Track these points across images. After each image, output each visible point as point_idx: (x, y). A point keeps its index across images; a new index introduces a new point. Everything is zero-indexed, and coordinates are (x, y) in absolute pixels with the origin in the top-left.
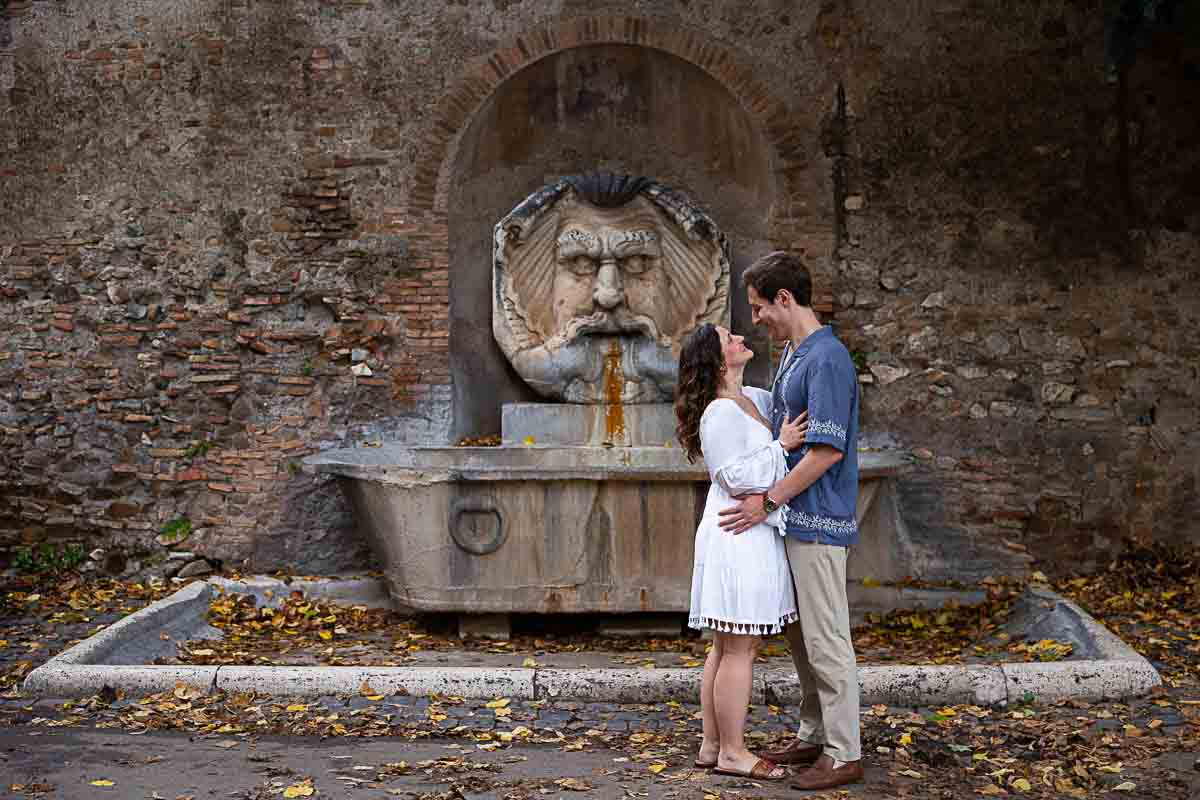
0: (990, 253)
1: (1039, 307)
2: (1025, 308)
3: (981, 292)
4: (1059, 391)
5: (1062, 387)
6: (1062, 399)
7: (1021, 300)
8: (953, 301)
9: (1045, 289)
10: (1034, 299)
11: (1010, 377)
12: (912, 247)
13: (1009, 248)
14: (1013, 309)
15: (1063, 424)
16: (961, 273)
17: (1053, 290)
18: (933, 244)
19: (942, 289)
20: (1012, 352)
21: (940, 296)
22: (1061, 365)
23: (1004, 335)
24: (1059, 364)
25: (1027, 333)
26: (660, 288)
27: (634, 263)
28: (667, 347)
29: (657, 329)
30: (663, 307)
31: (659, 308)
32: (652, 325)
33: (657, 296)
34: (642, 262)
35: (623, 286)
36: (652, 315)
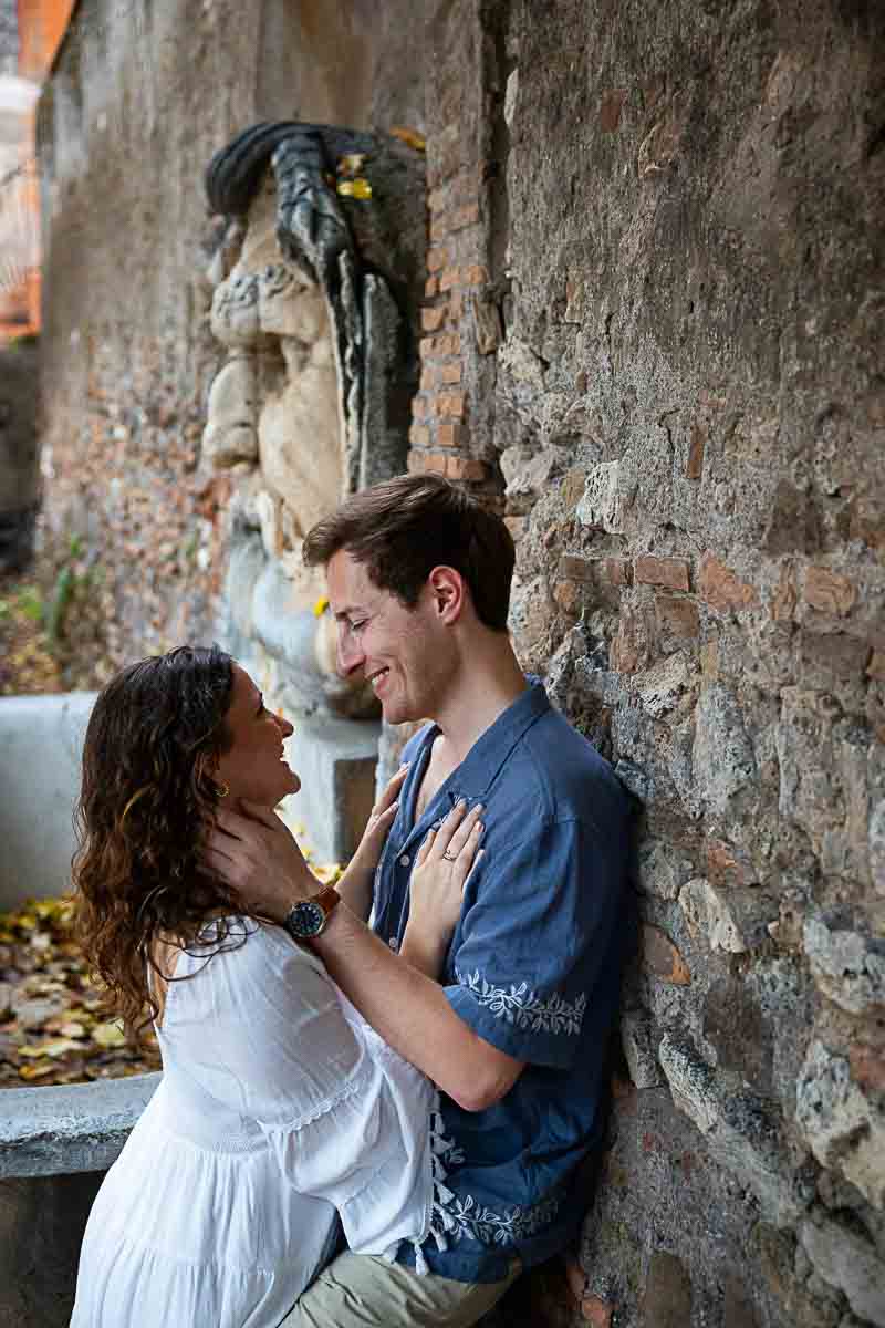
1: (852, 578)
2: (804, 572)
3: (694, 471)
7: (794, 523)
8: (634, 501)
10: (848, 528)
14: (766, 577)
16: (662, 369)
19: (620, 445)
21: (613, 477)
22: (865, 972)
23: (739, 710)
24: (858, 959)
25: (796, 721)
26: (299, 423)
27: (290, 355)
28: (291, 579)
29: (279, 529)
30: (314, 472)
31: (301, 476)
32: (269, 515)
33: (290, 443)
34: (301, 353)
35: (257, 416)
36: (283, 490)
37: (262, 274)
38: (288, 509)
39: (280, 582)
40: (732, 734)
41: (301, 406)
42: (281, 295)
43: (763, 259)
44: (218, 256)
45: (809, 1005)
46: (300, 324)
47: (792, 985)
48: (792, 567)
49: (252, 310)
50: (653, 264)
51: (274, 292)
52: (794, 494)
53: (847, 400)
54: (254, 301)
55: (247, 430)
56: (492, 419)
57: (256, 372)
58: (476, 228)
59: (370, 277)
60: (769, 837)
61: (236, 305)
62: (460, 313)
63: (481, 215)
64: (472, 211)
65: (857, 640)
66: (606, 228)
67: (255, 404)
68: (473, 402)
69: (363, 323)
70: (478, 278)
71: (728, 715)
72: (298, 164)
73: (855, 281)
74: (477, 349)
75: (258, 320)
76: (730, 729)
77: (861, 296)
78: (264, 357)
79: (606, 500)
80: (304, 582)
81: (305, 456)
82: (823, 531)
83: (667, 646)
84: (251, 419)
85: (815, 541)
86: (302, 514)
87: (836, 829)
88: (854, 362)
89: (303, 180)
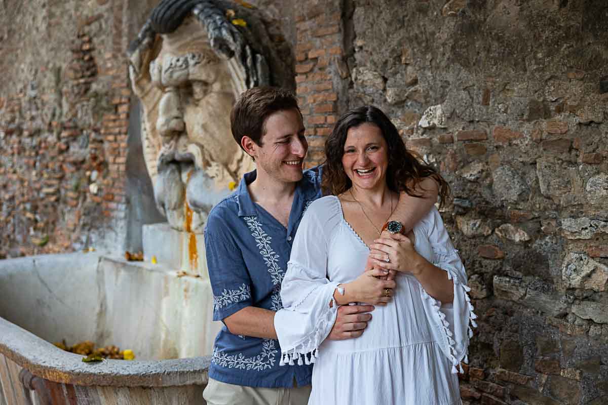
0: (499, 39)
1: (566, 122)
2: (544, 124)
3: (486, 102)
4: (586, 270)
5: (593, 264)
6: (591, 284)
7: (538, 111)
8: (452, 116)
9: (573, 89)
10: (559, 110)
11: (517, 238)
12: (410, 40)
13: (522, 25)
14: (527, 128)
15: (593, 330)
16: (464, 73)
17: (586, 92)
18: (433, 34)
19: (441, 99)
20: (522, 197)
21: (439, 110)
22: (591, 226)
23: (515, 170)
24: (588, 223)
25: (546, 167)
26: (210, 115)
27: (197, 89)
28: (213, 177)
29: (204, 158)
30: (217, 134)
31: (212, 136)
32: (198, 154)
33: (206, 124)
34: (204, 88)
35: (183, 114)
36: (203, 143)
37: (189, 56)
38: (206, 150)
39: (207, 180)
40: (516, 177)
41: (210, 108)
42: (200, 64)
43: (514, 38)
44: (137, 51)
45: (562, 246)
46: (208, 75)
47: (554, 242)
48: (539, 124)
49: (186, 71)
50: (456, 41)
51: (196, 63)
52: (537, 103)
53: (559, 74)
54: (187, 67)
55: (179, 120)
56: (348, 101)
57: (180, 96)
58: (337, 35)
59: (258, 55)
60: (537, 202)
61: (177, 69)
62: (327, 64)
63: (340, 30)
64: (335, 29)
65: (567, 140)
66: (426, 32)
67: (181, 110)
68: (340, 95)
69: (257, 72)
70: (339, 52)
71: (512, 172)
72: (213, 13)
73: (558, 42)
74: (341, 77)
75: (188, 75)
76: (514, 176)
77: (562, 46)
78: (182, 91)
79: (436, 118)
80: (220, 177)
81: (213, 128)
82: (550, 112)
83: (470, 160)
84: (180, 115)
85: (547, 114)
86: (212, 152)
87: (568, 193)
88: (561, 64)
89: (219, 19)
